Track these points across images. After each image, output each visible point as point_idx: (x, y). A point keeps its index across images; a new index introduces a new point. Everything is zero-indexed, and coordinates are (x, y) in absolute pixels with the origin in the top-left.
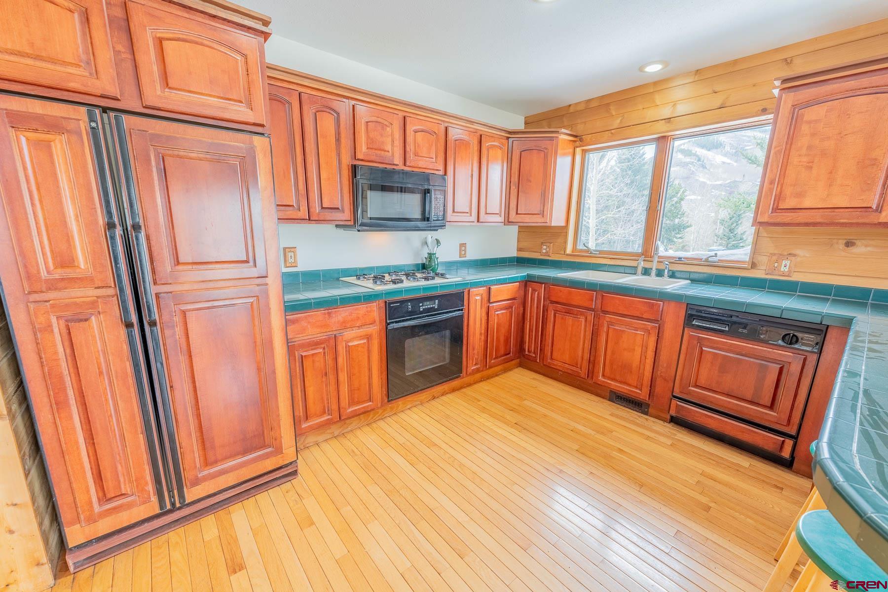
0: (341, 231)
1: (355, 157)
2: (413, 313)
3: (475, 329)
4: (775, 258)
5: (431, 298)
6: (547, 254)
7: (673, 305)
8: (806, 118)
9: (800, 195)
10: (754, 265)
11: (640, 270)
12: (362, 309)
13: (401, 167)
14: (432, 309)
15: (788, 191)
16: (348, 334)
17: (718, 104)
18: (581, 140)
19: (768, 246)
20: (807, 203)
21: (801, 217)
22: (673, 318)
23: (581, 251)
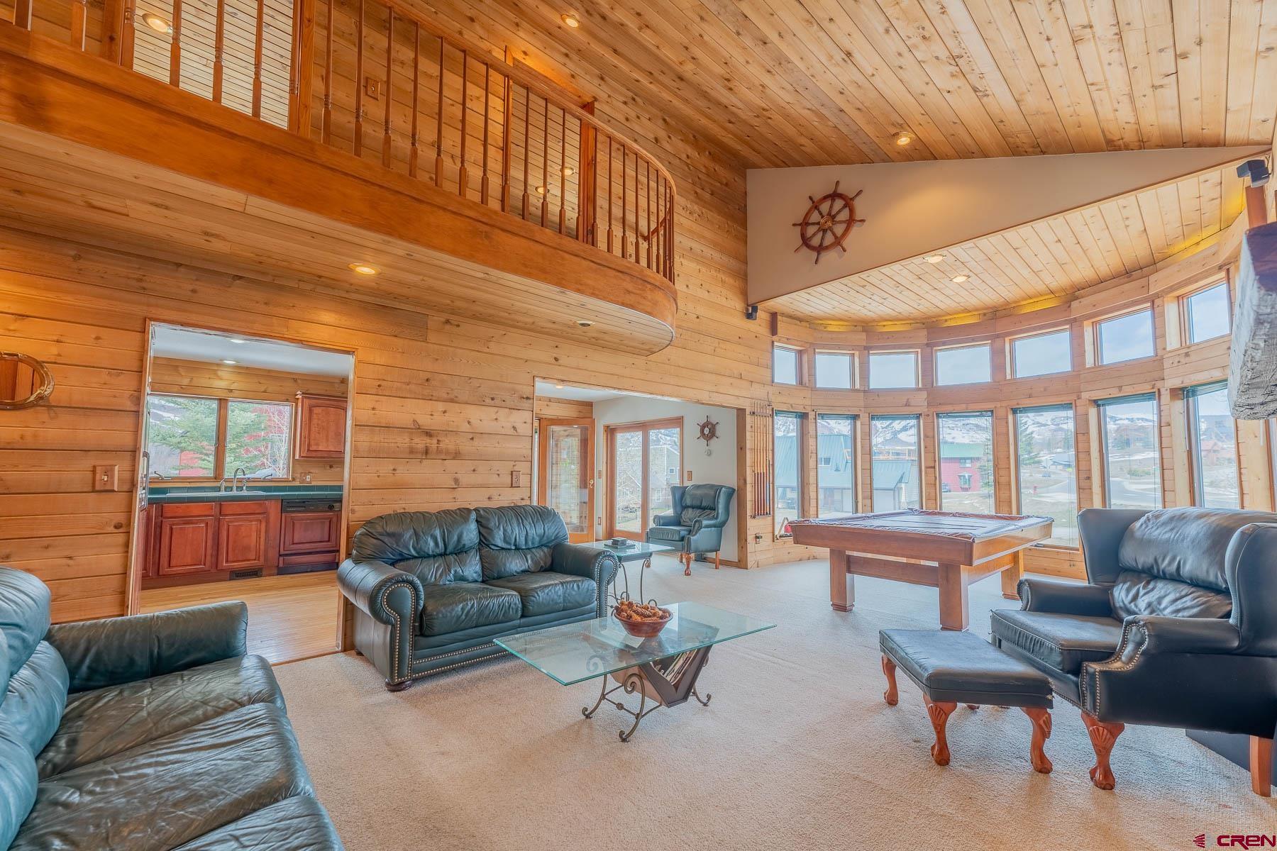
4: (303, 474)
7: (273, 502)
8: (315, 412)
9: (317, 444)
10: (294, 479)
11: (223, 488)
15: (312, 442)
17: (263, 390)
19: (299, 470)
20: (320, 448)
21: (319, 454)
22: (274, 509)
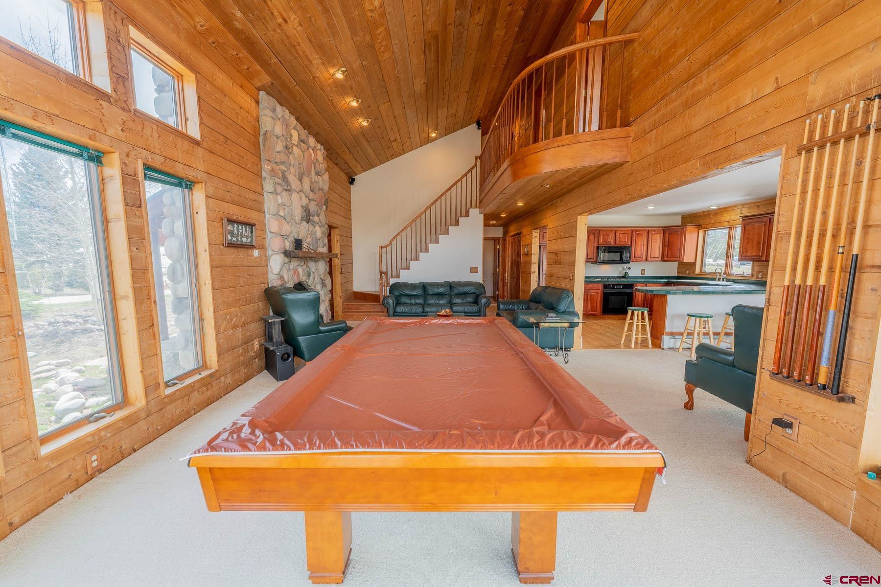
0: (592, 264)
1: (598, 244)
2: (613, 288)
3: (639, 298)
5: (620, 285)
6: (688, 274)
12: (596, 285)
13: (614, 245)
14: (620, 288)
16: (591, 291)
18: (701, 227)
23: (703, 272)
